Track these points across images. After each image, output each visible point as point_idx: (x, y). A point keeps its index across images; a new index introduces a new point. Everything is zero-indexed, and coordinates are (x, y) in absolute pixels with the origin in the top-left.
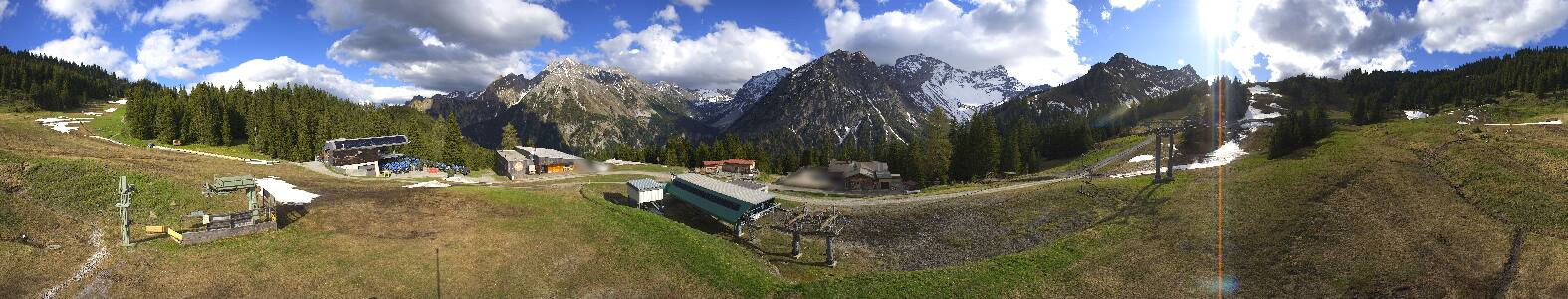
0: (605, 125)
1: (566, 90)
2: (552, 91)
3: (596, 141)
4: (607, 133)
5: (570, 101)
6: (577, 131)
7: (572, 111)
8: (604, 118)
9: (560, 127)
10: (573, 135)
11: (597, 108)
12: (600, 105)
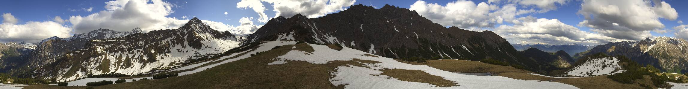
0: (674, 60)
1: (663, 48)
2: (659, 48)
3: (671, 65)
4: (675, 63)
5: (664, 52)
6: (665, 62)
7: (665, 55)
8: (674, 58)
9: (660, 60)
10: (664, 63)
11: (673, 55)
12: (673, 53)
